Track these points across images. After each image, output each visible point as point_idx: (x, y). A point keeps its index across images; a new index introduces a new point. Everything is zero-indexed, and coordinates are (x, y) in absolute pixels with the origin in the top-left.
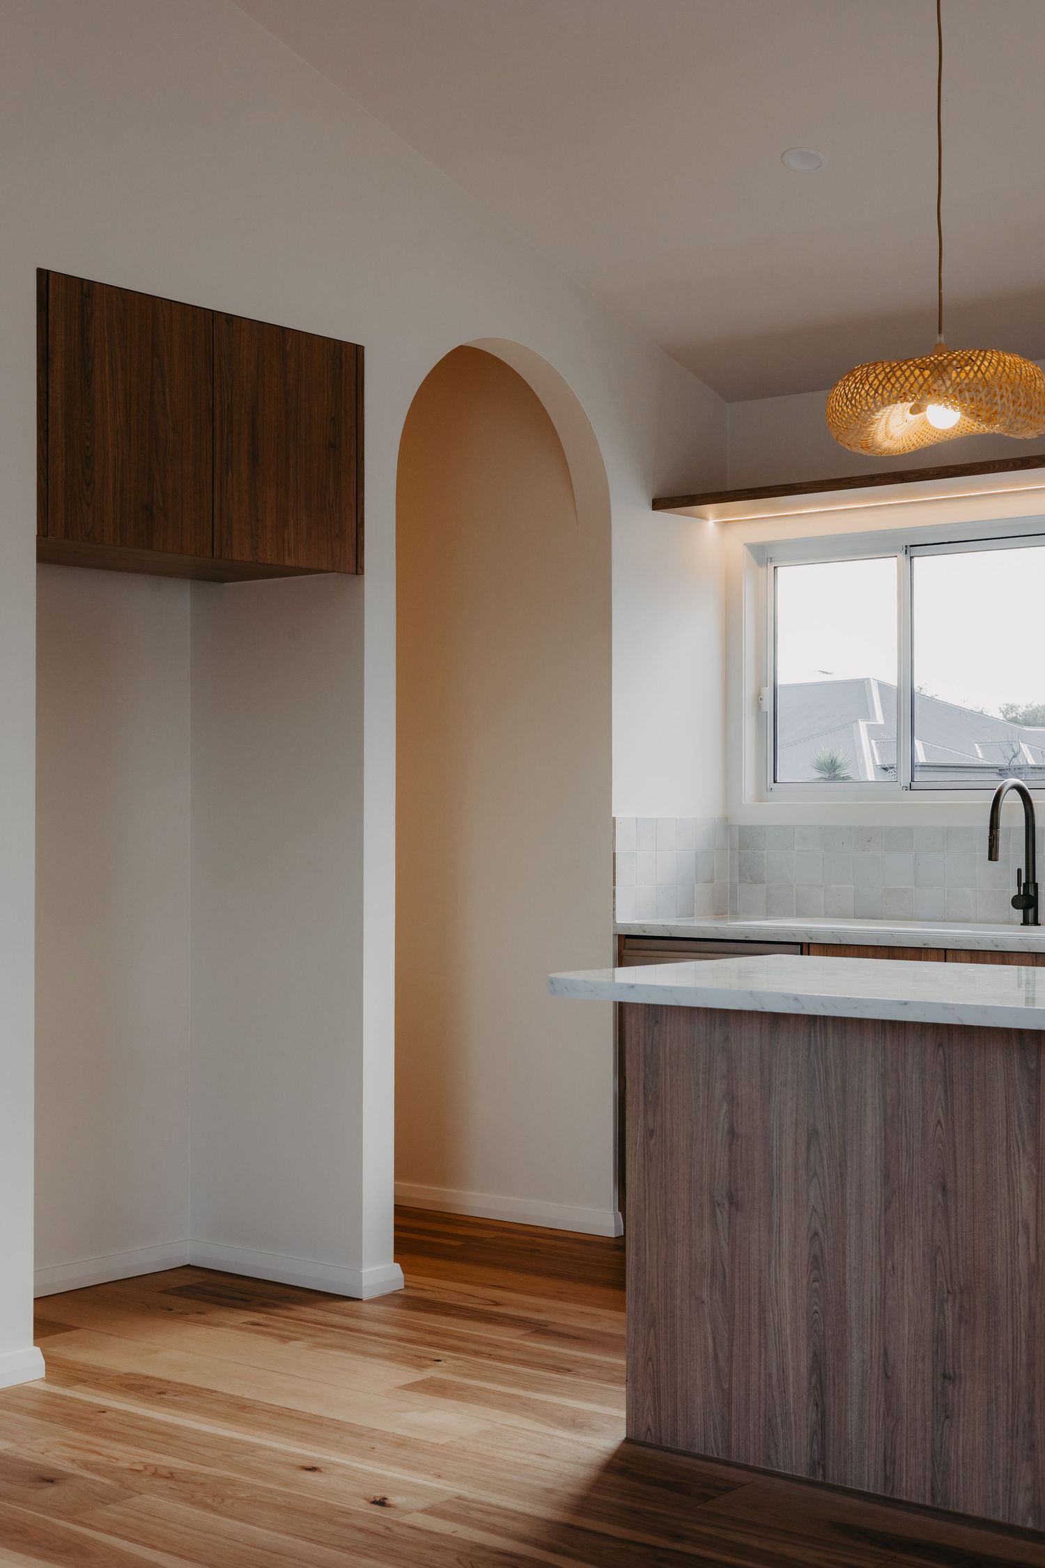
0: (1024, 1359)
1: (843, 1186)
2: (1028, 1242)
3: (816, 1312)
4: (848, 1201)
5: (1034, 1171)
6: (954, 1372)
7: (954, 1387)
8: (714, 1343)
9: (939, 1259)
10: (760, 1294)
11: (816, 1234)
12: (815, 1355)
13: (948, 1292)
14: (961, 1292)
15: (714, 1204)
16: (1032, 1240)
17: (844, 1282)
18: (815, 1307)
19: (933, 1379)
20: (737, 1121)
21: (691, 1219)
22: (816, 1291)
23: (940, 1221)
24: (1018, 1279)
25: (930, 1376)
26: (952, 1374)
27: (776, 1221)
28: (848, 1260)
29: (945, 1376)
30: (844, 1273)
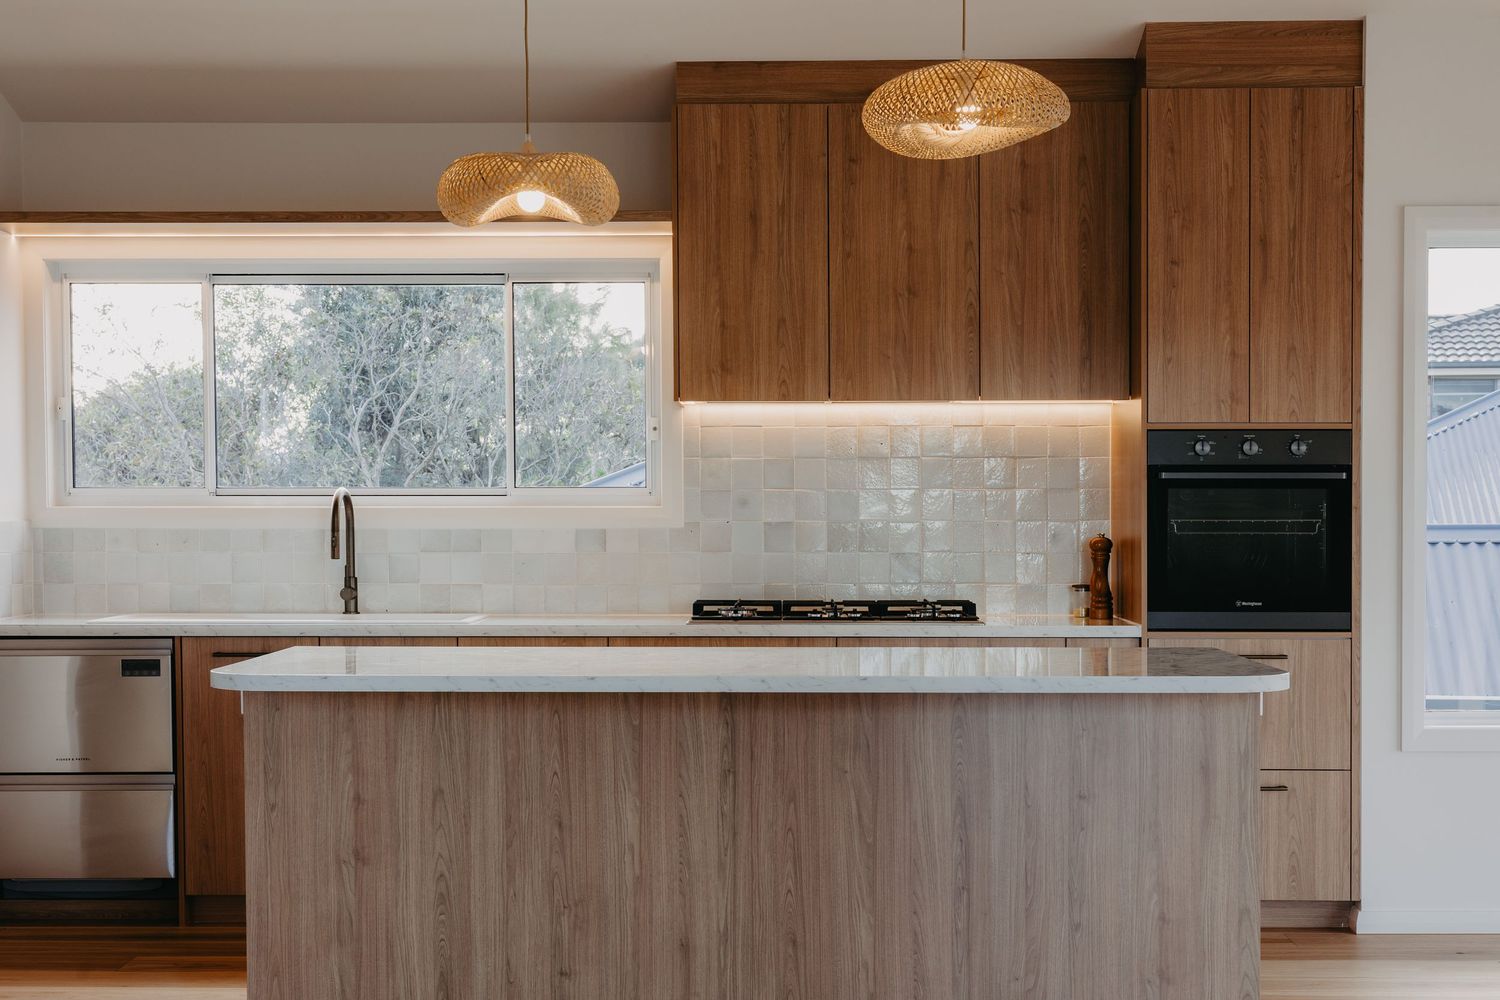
0: (630, 949)
1: (468, 833)
2: (633, 859)
3: (443, 940)
4: (472, 845)
5: (638, 804)
6: (570, 969)
7: (570, 980)
8: (341, 981)
9: (556, 881)
10: (387, 931)
11: (442, 875)
12: (442, 974)
13: (564, 907)
14: (576, 905)
15: (339, 862)
16: (636, 858)
17: (469, 912)
18: (442, 936)
19: (551, 978)
20: (363, 788)
21: (316, 877)
22: (443, 922)
23: (557, 852)
24: (624, 888)
25: (549, 976)
26: (568, 971)
27: (402, 869)
28: (473, 893)
29: (562, 974)
30: (469, 904)
